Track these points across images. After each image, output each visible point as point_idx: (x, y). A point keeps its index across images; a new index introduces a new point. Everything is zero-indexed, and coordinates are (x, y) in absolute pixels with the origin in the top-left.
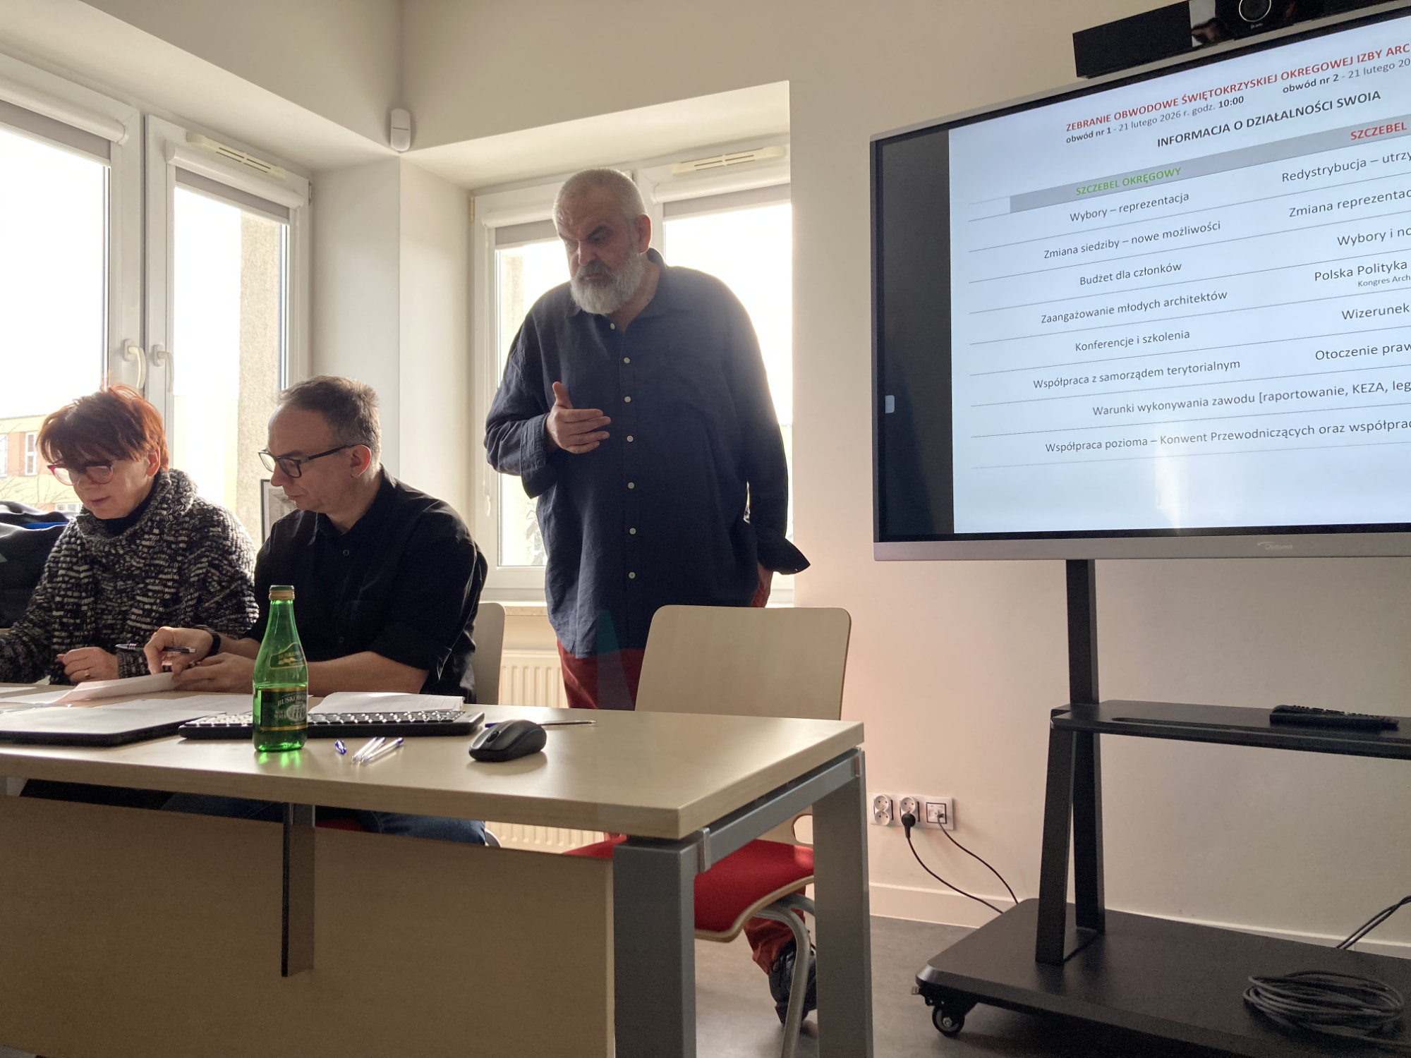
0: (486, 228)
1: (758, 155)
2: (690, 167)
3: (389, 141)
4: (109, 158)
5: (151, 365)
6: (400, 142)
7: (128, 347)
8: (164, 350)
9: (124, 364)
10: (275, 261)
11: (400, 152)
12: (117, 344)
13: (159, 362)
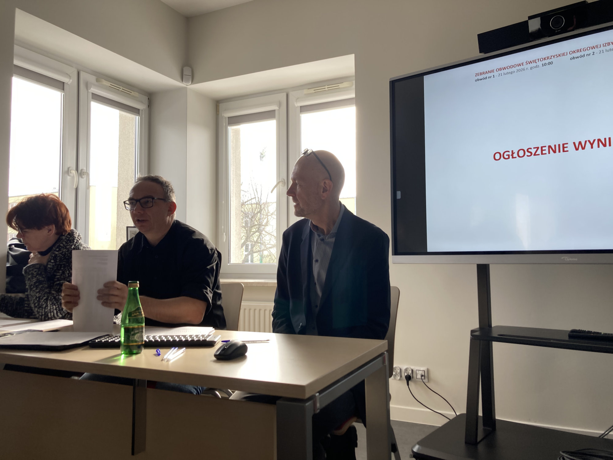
0: (224, 117)
1: (341, 86)
2: (312, 91)
3: (182, 81)
4: (64, 90)
5: (80, 178)
6: (187, 81)
7: (71, 170)
8: (86, 171)
9: (69, 178)
10: (134, 131)
11: (187, 85)
12: (66, 169)
13: (84, 176)
